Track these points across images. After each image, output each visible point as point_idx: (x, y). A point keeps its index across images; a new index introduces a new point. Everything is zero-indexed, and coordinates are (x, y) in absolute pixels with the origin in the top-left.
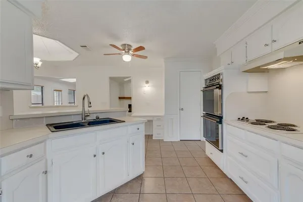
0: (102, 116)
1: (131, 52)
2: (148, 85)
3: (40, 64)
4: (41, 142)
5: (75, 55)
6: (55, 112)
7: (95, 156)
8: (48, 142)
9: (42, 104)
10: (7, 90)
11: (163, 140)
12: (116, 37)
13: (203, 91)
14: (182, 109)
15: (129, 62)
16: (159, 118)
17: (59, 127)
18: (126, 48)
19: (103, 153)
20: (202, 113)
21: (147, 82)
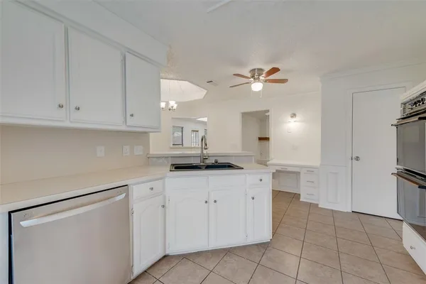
0: (221, 161)
1: (261, 78)
2: (294, 119)
3: (175, 106)
4: (161, 179)
5: (205, 92)
6: (178, 153)
7: (206, 202)
8: (166, 180)
9: (182, 144)
10: (146, 133)
11: (318, 205)
12: (241, 64)
13: (396, 126)
14: (357, 158)
15: (260, 91)
16: (311, 170)
17: (178, 167)
18: (256, 73)
19: (215, 201)
20: (393, 167)
21: (294, 115)
